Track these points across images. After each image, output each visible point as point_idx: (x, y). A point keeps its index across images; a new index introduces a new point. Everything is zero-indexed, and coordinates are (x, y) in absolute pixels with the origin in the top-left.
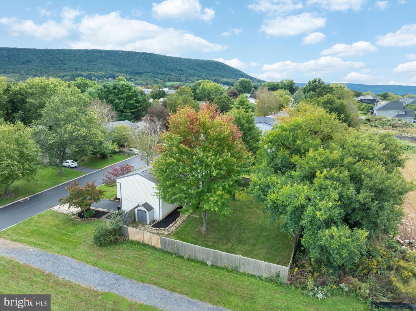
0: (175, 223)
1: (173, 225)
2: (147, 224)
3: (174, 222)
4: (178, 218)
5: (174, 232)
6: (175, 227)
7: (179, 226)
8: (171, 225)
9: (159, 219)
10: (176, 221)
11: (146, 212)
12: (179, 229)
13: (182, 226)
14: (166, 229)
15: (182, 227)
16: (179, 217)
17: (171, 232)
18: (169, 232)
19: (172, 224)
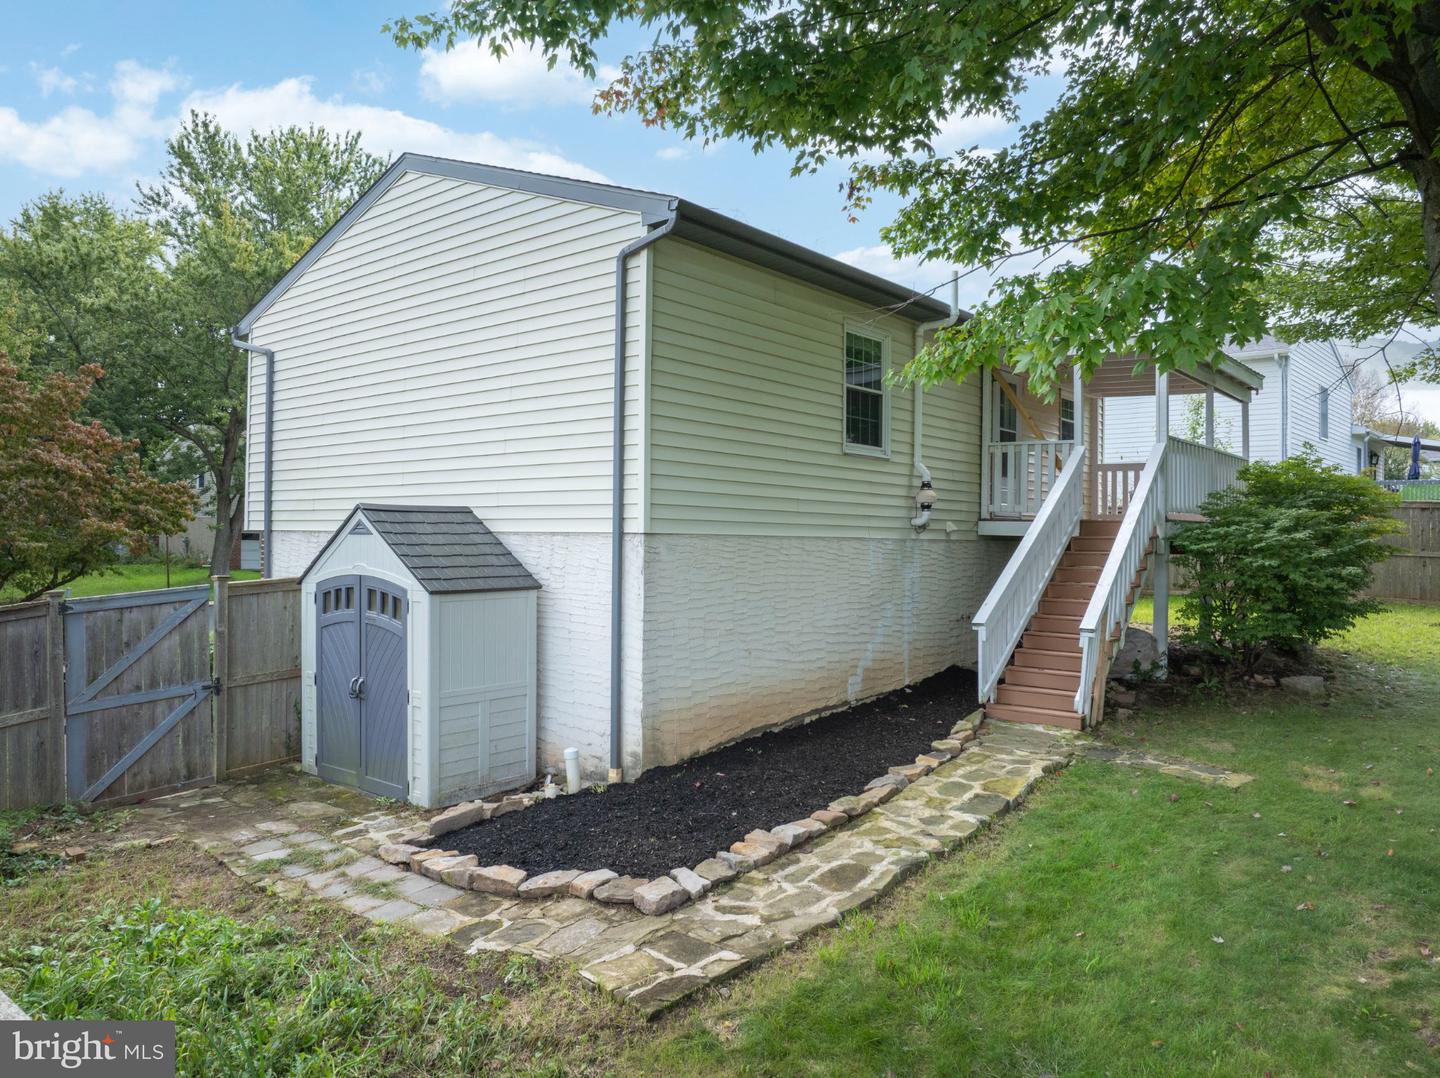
0: (850, 820)
1: (802, 844)
2: (400, 806)
3: (837, 808)
4: (896, 774)
5: (806, 969)
6: (841, 877)
7: (913, 870)
8: (756, 845)
9: (604, 748)
10: (865, 798)
11: (392, 602)
12: (912, 915)
13: (974, 870)
14: (652, 892)
15: (986, 897)
16: (922, 761)
17: (730, 957)
18: (693, 950)
19: (788, 832)
